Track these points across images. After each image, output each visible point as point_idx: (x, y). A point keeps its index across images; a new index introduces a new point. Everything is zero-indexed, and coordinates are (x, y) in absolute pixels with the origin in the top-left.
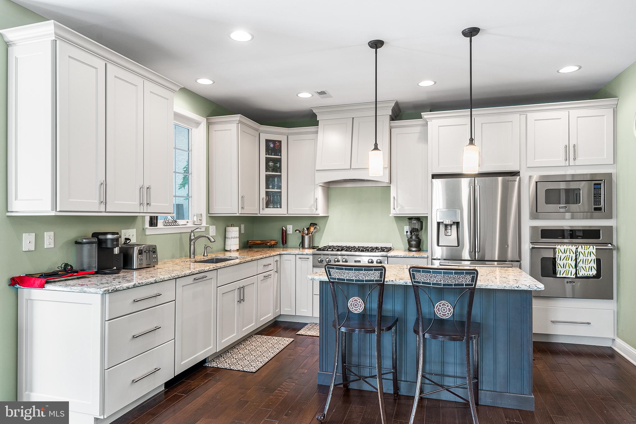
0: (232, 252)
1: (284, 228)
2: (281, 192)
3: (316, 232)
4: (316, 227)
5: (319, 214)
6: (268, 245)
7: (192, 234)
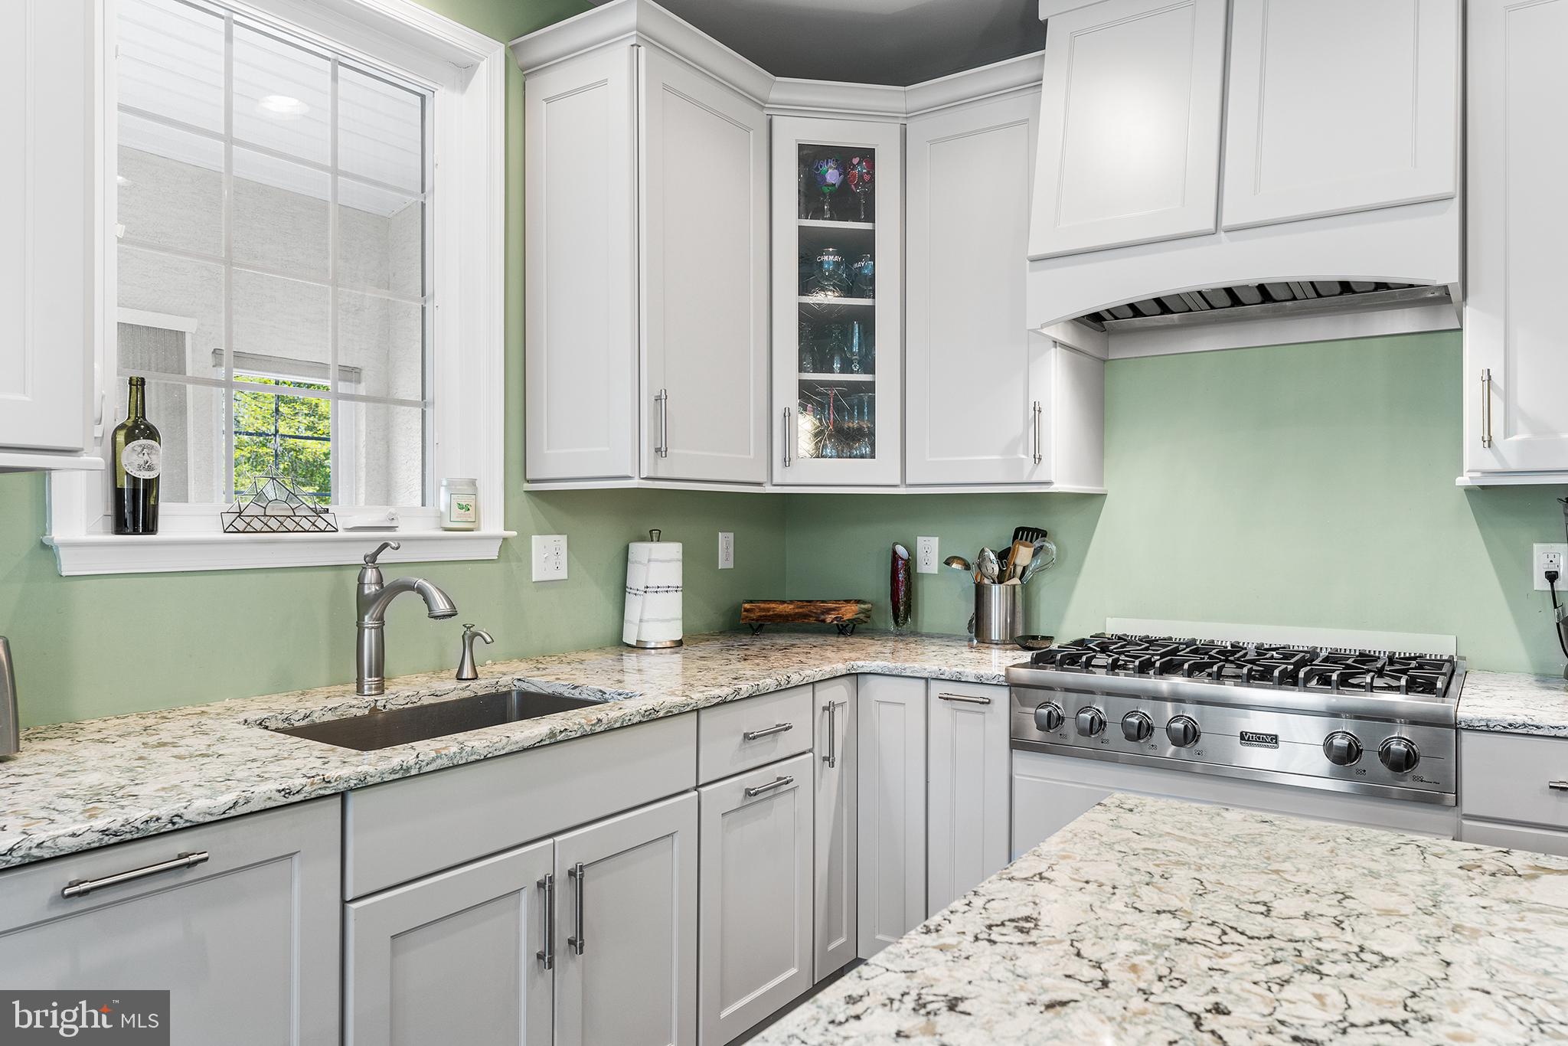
0: (653, 651)
1: (901, 550)
2: (870, 387)
3: (1041, 569)
4: (1041, 547)
5: (1049, 483)
6: (829, 620)
7: (370, 575)
